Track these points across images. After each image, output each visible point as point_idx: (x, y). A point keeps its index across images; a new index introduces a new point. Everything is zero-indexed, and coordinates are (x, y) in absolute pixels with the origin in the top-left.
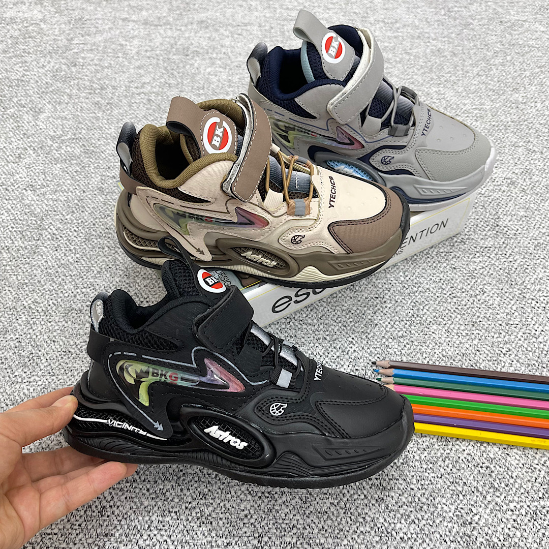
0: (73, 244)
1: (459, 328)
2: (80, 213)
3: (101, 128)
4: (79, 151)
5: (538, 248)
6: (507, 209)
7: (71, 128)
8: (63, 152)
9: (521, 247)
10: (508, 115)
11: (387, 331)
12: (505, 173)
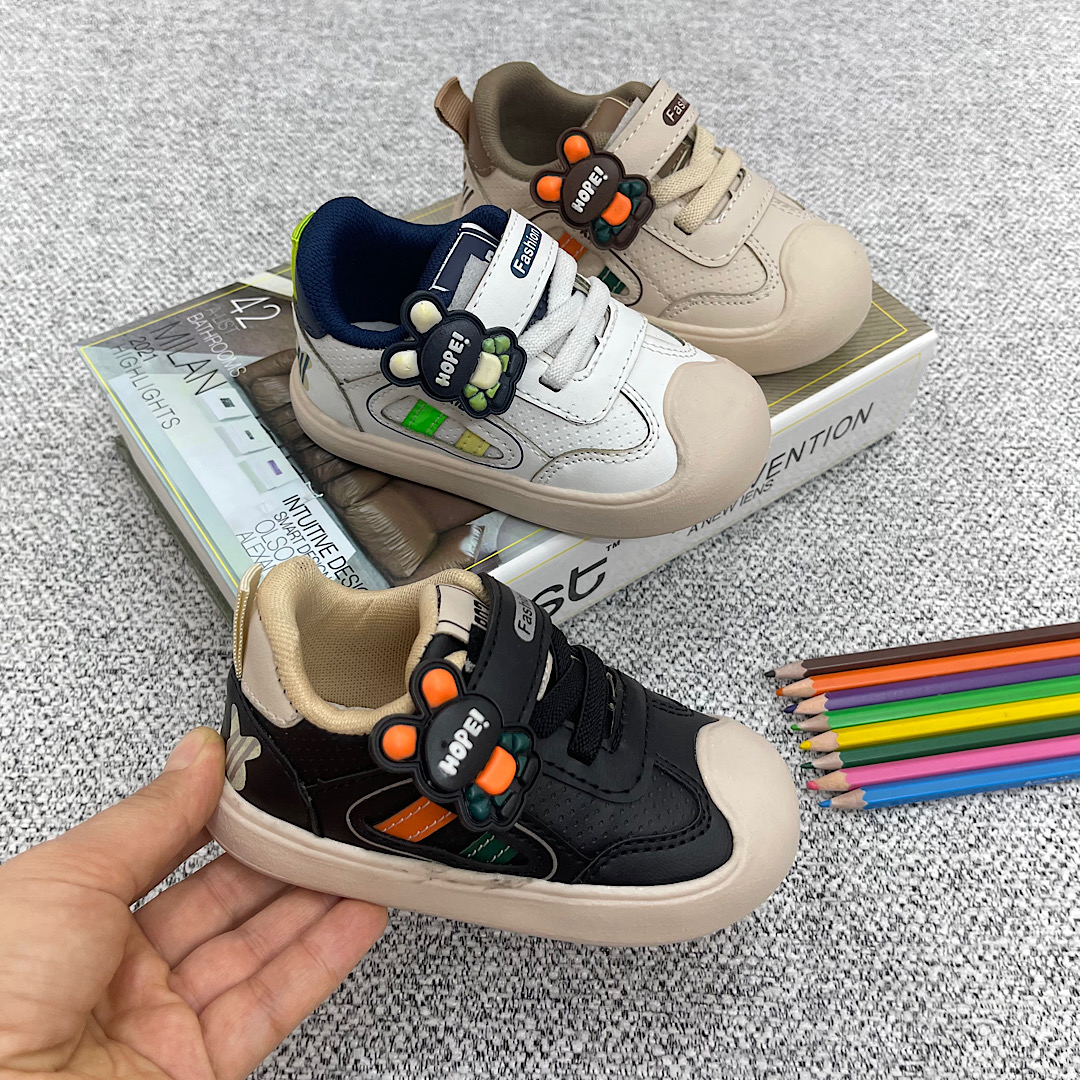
0: (25, 330)
1: (830, 510)
2: (44, 271)
3: (104, 101)
4: (53, 144)
5: (1008, 353)
6: (950, 275)
7: (40, 99)
8: (19, 145)
9: (971, 350)
10: (967, 91)
12: (952, 206)
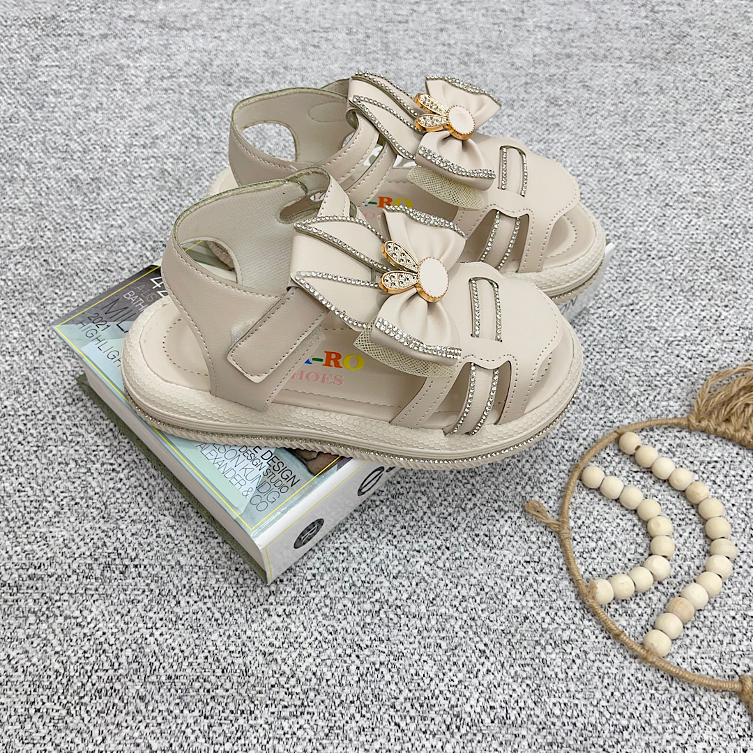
11: (543, 630)
12: (741, 318)
